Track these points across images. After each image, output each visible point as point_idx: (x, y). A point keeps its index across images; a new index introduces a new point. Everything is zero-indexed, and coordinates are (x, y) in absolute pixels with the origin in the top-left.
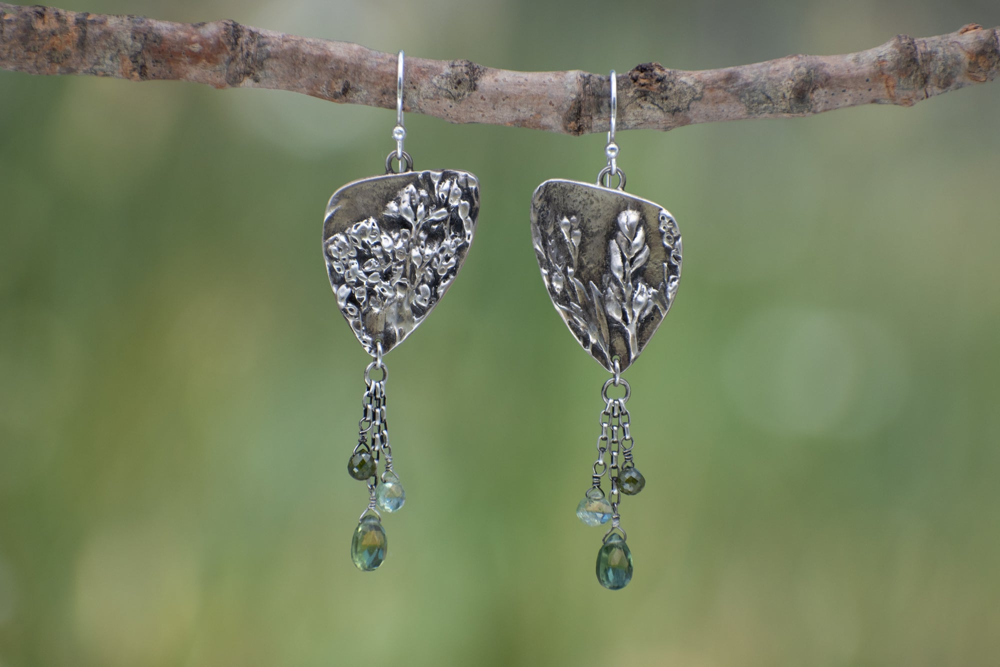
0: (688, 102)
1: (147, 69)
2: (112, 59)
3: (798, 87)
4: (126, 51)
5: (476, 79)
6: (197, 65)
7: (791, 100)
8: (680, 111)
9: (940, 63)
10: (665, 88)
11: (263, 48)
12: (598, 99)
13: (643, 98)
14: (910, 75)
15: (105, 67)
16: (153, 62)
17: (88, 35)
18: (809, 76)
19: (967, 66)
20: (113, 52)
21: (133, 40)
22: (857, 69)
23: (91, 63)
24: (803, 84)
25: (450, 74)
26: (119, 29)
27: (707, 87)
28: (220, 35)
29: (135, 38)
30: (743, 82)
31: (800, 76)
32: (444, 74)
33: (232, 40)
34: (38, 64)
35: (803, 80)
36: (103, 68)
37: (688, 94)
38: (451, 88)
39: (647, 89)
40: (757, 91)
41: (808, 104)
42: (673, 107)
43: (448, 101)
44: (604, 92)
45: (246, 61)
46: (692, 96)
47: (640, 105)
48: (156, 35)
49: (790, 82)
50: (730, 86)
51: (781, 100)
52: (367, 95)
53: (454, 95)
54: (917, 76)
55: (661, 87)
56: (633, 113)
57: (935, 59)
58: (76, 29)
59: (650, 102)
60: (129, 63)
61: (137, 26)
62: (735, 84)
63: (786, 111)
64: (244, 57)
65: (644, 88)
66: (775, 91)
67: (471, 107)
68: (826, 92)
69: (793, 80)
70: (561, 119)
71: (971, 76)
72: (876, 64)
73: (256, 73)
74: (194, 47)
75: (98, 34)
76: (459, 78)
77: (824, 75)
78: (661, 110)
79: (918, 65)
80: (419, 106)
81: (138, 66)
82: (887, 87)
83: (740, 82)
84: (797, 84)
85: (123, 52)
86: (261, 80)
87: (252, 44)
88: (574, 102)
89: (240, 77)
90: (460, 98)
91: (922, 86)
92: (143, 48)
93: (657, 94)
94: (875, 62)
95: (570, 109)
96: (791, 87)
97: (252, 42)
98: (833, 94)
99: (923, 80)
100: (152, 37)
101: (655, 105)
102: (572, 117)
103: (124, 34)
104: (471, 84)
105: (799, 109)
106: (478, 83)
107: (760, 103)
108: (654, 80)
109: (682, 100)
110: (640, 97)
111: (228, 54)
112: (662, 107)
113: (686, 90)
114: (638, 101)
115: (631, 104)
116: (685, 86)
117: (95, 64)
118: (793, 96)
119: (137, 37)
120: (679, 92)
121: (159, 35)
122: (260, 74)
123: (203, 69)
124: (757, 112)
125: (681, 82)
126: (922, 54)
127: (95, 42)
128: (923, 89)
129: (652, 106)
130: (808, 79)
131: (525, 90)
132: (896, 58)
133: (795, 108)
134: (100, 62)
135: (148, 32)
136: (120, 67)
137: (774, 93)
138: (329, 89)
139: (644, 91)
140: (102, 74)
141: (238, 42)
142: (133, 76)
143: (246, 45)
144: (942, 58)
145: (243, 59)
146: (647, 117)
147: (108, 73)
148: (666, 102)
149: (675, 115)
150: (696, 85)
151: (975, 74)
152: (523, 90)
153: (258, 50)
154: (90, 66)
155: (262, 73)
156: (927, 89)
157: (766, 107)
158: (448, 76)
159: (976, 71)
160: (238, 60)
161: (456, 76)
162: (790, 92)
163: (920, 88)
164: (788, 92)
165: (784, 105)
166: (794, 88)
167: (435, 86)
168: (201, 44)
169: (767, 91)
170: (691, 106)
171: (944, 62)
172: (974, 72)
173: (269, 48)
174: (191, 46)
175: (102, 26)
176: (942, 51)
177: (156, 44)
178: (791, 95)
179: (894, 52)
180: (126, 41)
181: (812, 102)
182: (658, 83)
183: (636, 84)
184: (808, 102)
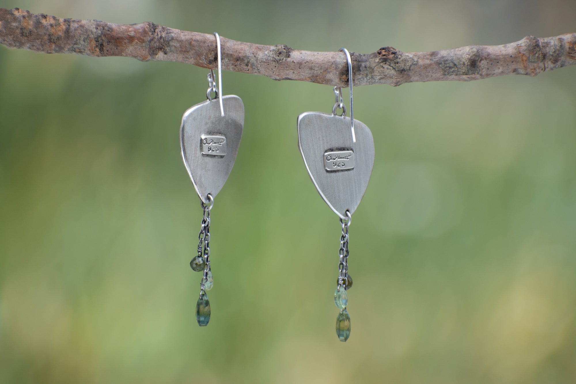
0: (409, 66)
1: (104, 47)
2: (84, 41)
3: (472, 58)
4: (92, 35)
5: (290, 52)
6: (132, 43)
7: (468, 66)
8: (405, 71)
9: (552, 48)
10: (397, 58)
11: (169, 35)
12: (359, 63)
13: (384, 63)
14: (536, 54)
15: (80, 46)
16: (107, 42)
17: (71, 27)
18: (478, 53)
19: (568, 49)
20: (85, 36)
21: (97, 30)
22: (505, 51)
23: (72, 43)
24: (475, 57)
25: (275, 49)
26: (88, 24)
27: (420, 58)
28: (145, 27)
29: (98, 29)
30: (441, 56)
31: (473, 53)
32: (271, 50)
33: (152, 30)
34: (43, 43)
35: (474, 55)
36: (79, 46)
37: (409, 61)
38: (275, 56)
39: (386, 58)
40: (449, 61)
41: (478, 69)
42: (401, 68)
43: (274, 63)
44: (362, 59)
45: (160, 41)
46: (412, 63)
47: (382, 66)
48: (109, 27)
49: (468, 56)
50: (433, 58)
51: (462, 66)
52: (228, 61)
53: (277, 60)
54: (539, 54)
55: (394, 57)
56: (379, 72)
57: (549, 46)
58: (64, 24)
59: (388, 65)
60: (94, 43)
61: (99, 23)
62: (436, 57)
63: (465, 74)
64: (159, 38)
65: (384, 57)
66: (459, 61)
67: (287, 67)
68: (488, 63)
69: (469, 55)
70: (338, 74)
71: (570, 56)
72: (516, 48)
73: (165, 49)
74: (131, 34)
75: (76, 27)
76: (280, 51)
77: (487, 53)
78: (394, 70)
79: (540, 48)
80: (257, 68)
81: (99, 44)
82: (522, 60)
83: (439, 56)
84: (471, 57)
85: (91, 36)
86: (168, 53)
87: (163, 32)
88: (345, 64)
89: (156, 51)
90: (281, 62)
91: (542, 61)
92: (102, 34)
93: (392, 60)
94: (515, 47)
95: (343, 67)
96: (468, 58)
97: (163, 31)
98: (492, 64)
99: (542, 57)
100: (107, 28)
101: (391, 66)
102: (344, 72)
103: (92, 27)
104: (287, 54)
105: (472, 72)
106: (291, 54)
107: (450, 68)
108: (390, 53)
109: (407, 64)
110: (382, 62)
111: (150, 36)
112: (395, 68)
113: (408, 59)
114: (381, 64)
115: (377, 66)
116: (408, 57)
117: (75, 44)
118: (469, 64)
119: (99, 28)
120: (405, 60)
121: (111, 27)
122: (168, 49)
123: (136, 45)
124: (448, 74)
125: (405, 55)
126: (542, 43)
127: (75, 31)
128: (543, 62)
129: (389, 67)
130: (478, 54)
131: (318, 58)
132: (528, 44)
133: (470, 71)
134: (77, 43)
135: (105, 26)
136: (89, 46)
137: (458, 62)
138: (206, 58)
139: (385, 59)
140: (78, 50)
141: (156, 31)
142: (96, 50)
143: (160, 33)
144: (553, 45)
145: (158, 40)
146: (386, 74)
147: (81, 50)
148: (397, 65)
149: (402, 73)
150: (414, 57)
151: (572, 55)
152: (316, 58)
153: (167, 35)
154: (72, 45)
155: (169, 48)
156: (545, 62)
157: (453, 70)
158: (273, 50)
159: (573, 53)
160: (155, 40)
161: (278, 50)
162: (468, 61)
163: (541, 62)
164: (467, 61)
165: (464, 70)
166: (469, 59)
167: (267, 55)
168: (135, 32)
169: (454, 61)
170: (411, 68)
171: (555, 47)
172: (571, 53)
173: (173, 35)
174: (129, 33)
175: (79, 23)
176: (554, 42)
177: (109, 32)
178: (468, 63)
179: (527, 42)
180: (93, 30)
181: (480, 68)
182: (393, 54)
183: (380, 55)
184: (478, 68)
